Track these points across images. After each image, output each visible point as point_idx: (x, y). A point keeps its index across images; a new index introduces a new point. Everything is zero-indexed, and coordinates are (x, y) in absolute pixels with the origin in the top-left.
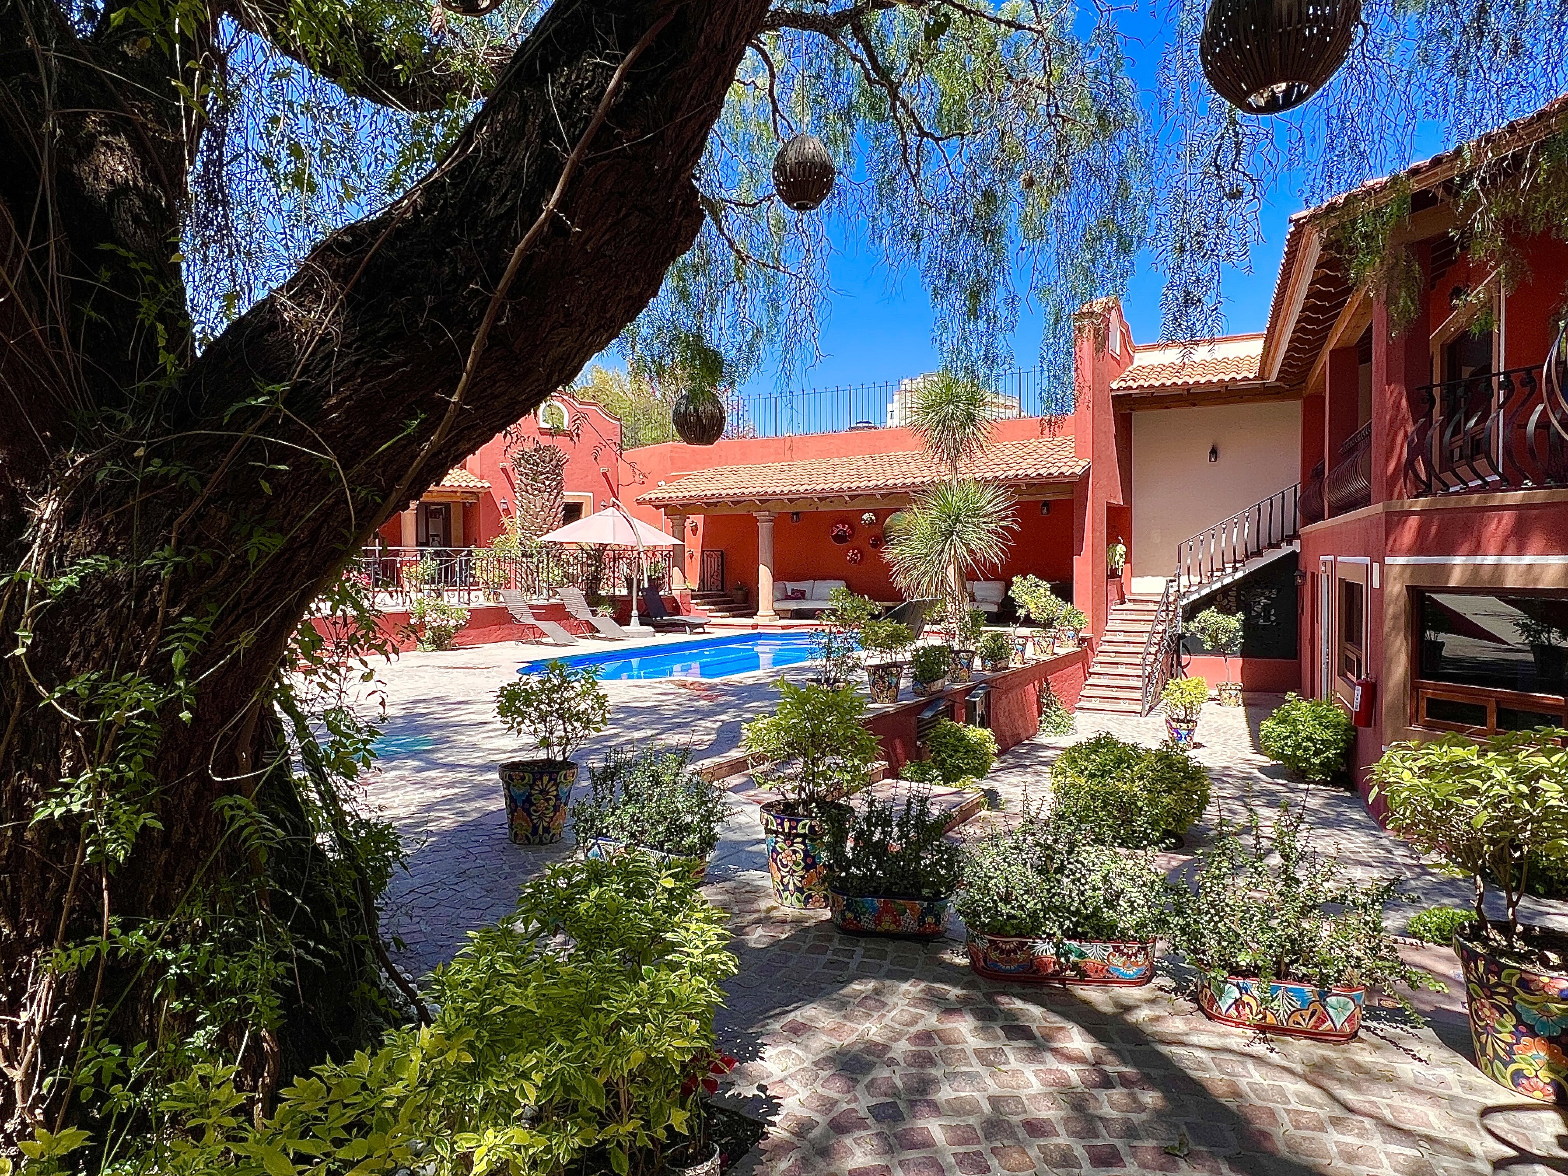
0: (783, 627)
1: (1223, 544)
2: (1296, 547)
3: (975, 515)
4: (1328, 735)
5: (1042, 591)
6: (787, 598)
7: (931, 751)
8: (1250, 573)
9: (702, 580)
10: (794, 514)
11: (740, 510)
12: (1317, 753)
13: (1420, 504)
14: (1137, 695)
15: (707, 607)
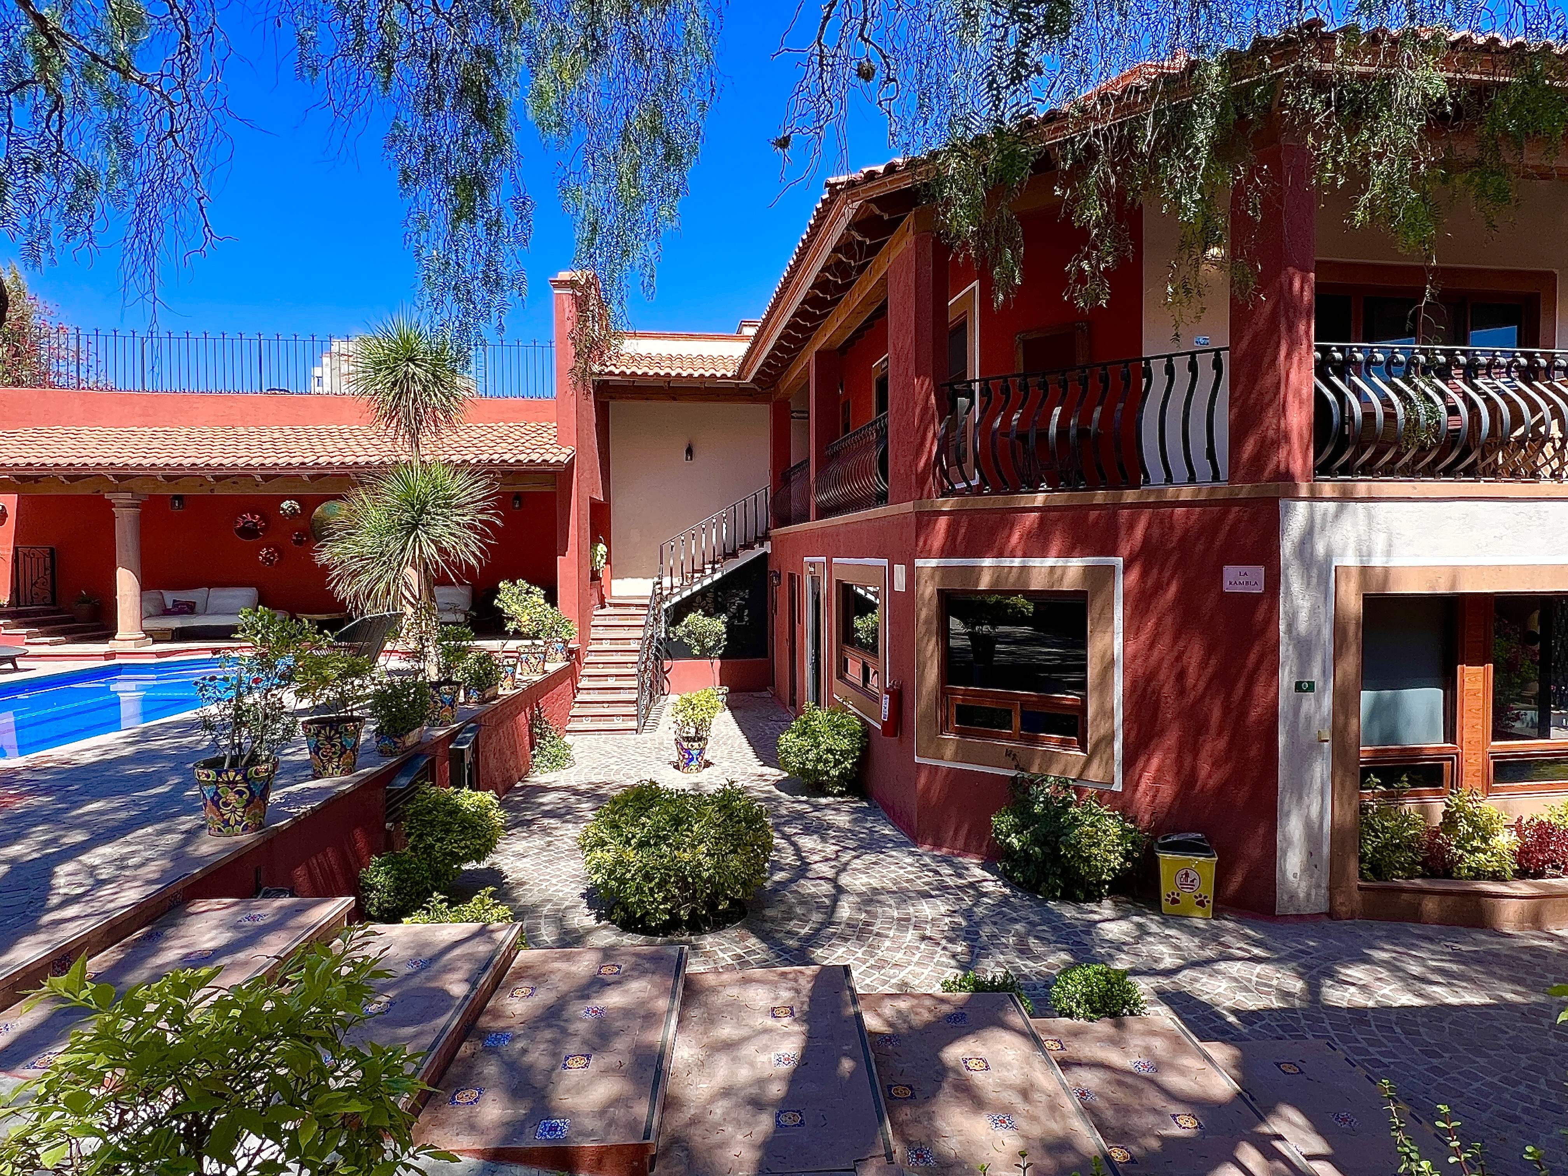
0: (159, 655)
1: (703, 545)
2: (767, 548)
3: (447, 506)
4: (845, 744)
5: (535, 598)
6: (166, 613)
7: (409, 835)
8: (728, 574)
9: (15, 591)
10: (176, 497)
11: (79, 489)
12: (837, 763)
13: (948, 504)
14: (632, 710)
15: (25, 631)
